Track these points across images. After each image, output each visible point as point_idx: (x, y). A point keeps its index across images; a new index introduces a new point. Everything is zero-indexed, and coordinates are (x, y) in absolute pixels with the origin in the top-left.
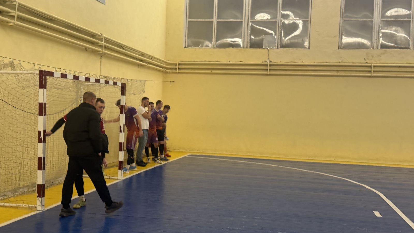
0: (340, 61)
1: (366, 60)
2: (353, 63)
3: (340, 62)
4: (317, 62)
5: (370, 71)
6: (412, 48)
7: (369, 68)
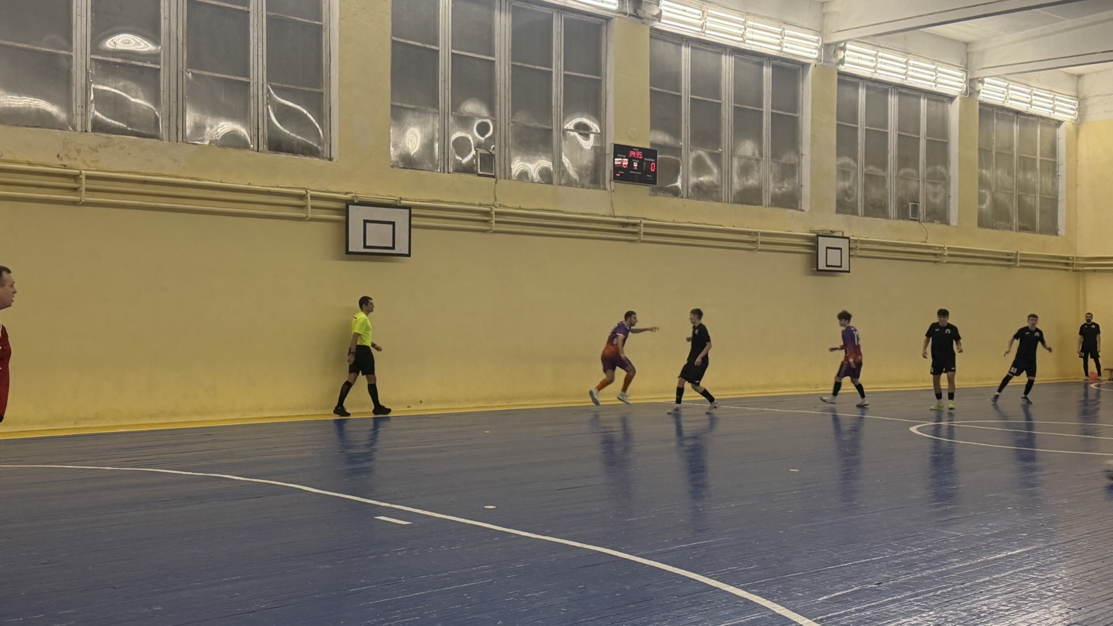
1: (62, 159)
2: (29, 164)
5: (75, 189)
6: (165, 136)
7: (73, 180)
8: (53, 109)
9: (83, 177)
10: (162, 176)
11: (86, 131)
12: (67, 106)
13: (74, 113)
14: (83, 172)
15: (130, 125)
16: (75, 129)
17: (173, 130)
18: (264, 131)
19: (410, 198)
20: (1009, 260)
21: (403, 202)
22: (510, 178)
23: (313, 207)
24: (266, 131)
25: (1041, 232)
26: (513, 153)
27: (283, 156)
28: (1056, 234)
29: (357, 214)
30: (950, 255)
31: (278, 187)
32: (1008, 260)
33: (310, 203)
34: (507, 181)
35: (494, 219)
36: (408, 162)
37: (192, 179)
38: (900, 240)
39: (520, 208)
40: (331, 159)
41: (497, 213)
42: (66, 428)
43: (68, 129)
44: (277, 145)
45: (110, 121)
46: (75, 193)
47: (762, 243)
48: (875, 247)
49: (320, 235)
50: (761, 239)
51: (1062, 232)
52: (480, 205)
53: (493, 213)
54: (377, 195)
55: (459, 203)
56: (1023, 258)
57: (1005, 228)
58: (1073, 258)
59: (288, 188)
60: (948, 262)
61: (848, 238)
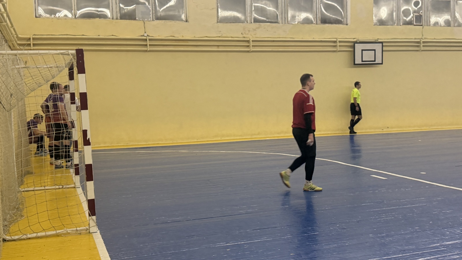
0: (219, 35)
1: (243, 35)
2: (232, 37)
3: (219, 37)
4: (198, 36)
5: (248, 46)
6: (281, 22)
7: (247, 43)
8: (239, 15)
9: (251, 41)
10: (279, 38)
11: (251, 23)
12: (244, 13)
13: (247, 16)
14: (251, 39)
15: (267, 18)
16: (247, 22)
17: (284, 19)
18: (319, 15)
19: (382, 38)
21: (379, 40)
22: (430, 25)
23: (340, 46)
24: (320, 15)
26: (431, 13)
27: (327, 25)
29: (359, 48)
31: (325, 39)
33: (338, 44)
34: (428, 27)
35: (422, 45)
36: (382, 23)
37: (291, 38)
39: (435, 39)
40: (347, 25)
41: (423, 42)
42: (248, 138)
43: (244, 23)
44: (325, 21)
45: (260, 18)
46: (248, 48)
49: (342, 58)
52: (415, 39)
53: (422, 42)
54: (367, 38)
55: (405, 39)
59: (329, 38)
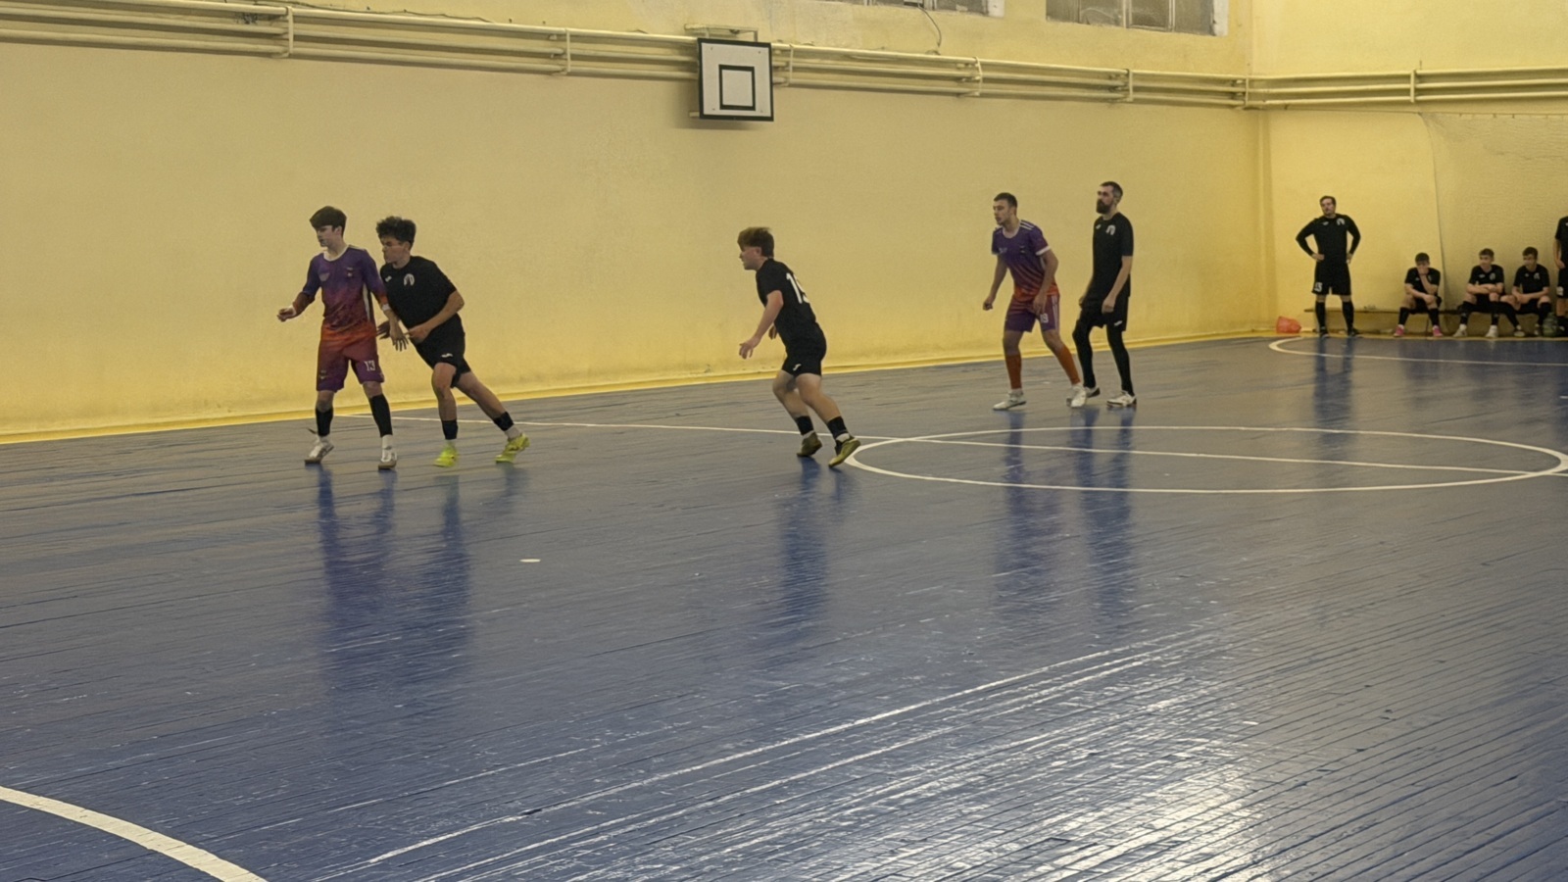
20: (1113, 89)
25: (1180, 28)
28: (1211, 32)
30: (986, 80)
32: (1110, 89)
38: (883, 49)
47: (574, 57)
48: (829, 64)
50: (572, 48)
51: (1221, 25)
56: (1140, 84)
57: (1108, 21)
58: (1244, 80)
60: (983, 95)
61: (767, 45)
